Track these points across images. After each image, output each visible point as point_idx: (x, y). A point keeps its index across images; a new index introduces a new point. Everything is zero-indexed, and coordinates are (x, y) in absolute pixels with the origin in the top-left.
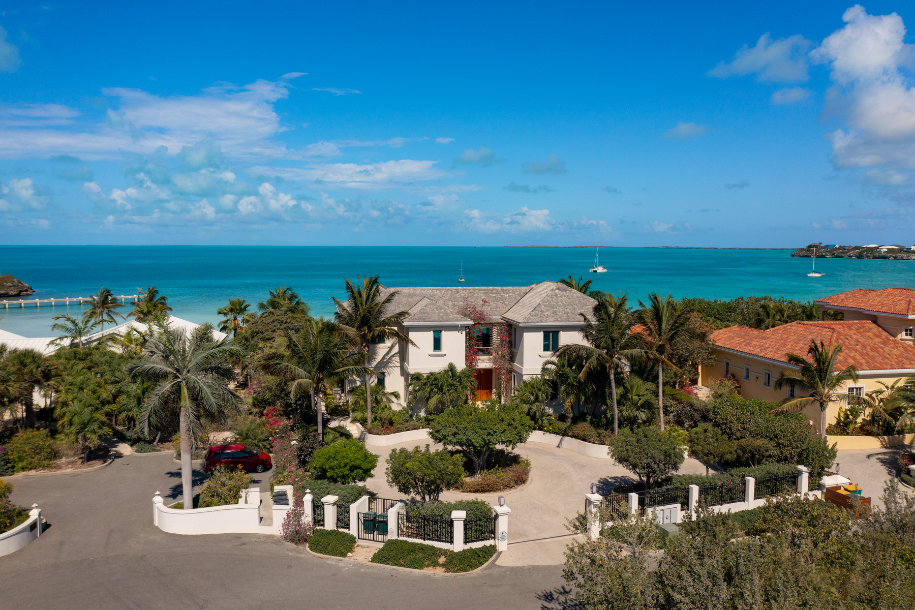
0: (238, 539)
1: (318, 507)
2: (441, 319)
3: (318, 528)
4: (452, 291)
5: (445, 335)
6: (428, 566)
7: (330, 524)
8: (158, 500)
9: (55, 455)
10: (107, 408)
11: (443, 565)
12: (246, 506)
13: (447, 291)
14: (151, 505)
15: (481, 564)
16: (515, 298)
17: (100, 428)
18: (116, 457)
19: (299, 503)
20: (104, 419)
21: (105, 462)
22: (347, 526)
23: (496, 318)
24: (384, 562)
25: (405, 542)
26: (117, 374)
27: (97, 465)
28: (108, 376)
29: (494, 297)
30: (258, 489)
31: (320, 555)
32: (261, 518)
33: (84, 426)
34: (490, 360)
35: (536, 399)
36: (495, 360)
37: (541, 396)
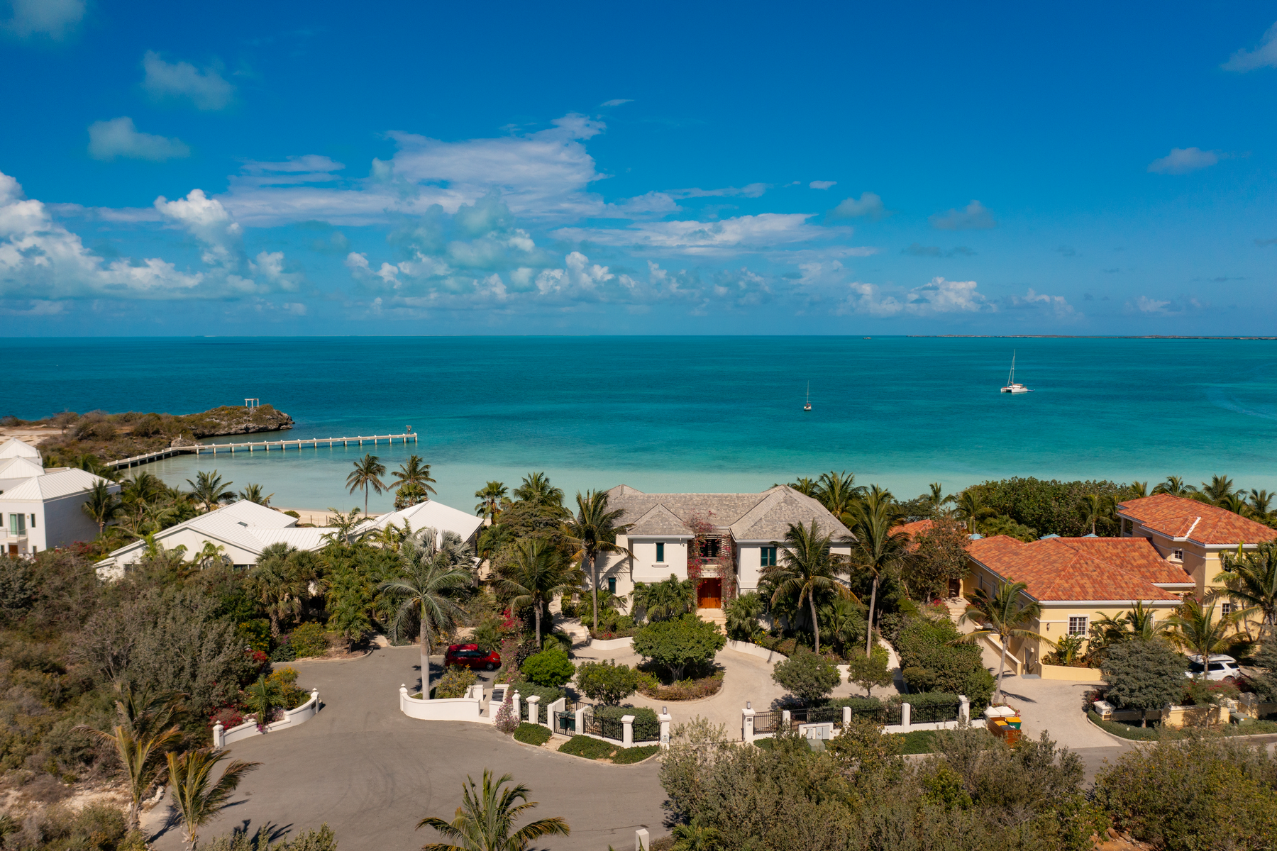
0: (462, 726)
1: (524, 705)
2: (663, 532)
3: (524, 721)
5: (667, 548)
6: (601, 758)
7: (533, 719)
8: (403, 691)
9: (326, 644)
10: (367, 606)
11: (612, 758)
12: (471, 699)
14: (398, 694)
15: (642, 759)
16: (748, 506)
17: (362, 624)
18: (374, 649)
19: (510, 700)
20: (365, 616)
21: (366, 653)
22: (546, 722)
23: (723, 531)
24: (568, 752)
25: (588, 737)
26: (377, 574)
27: (360, 655)
28: (368, 575)
29: (727, 505)
30: (482, 686)
31: (521, 743)
32: (481, 711)
33: (350, 622)
34: (715, 570)
35: (748, 614)
36: (720, 571)
37: (753, 611)
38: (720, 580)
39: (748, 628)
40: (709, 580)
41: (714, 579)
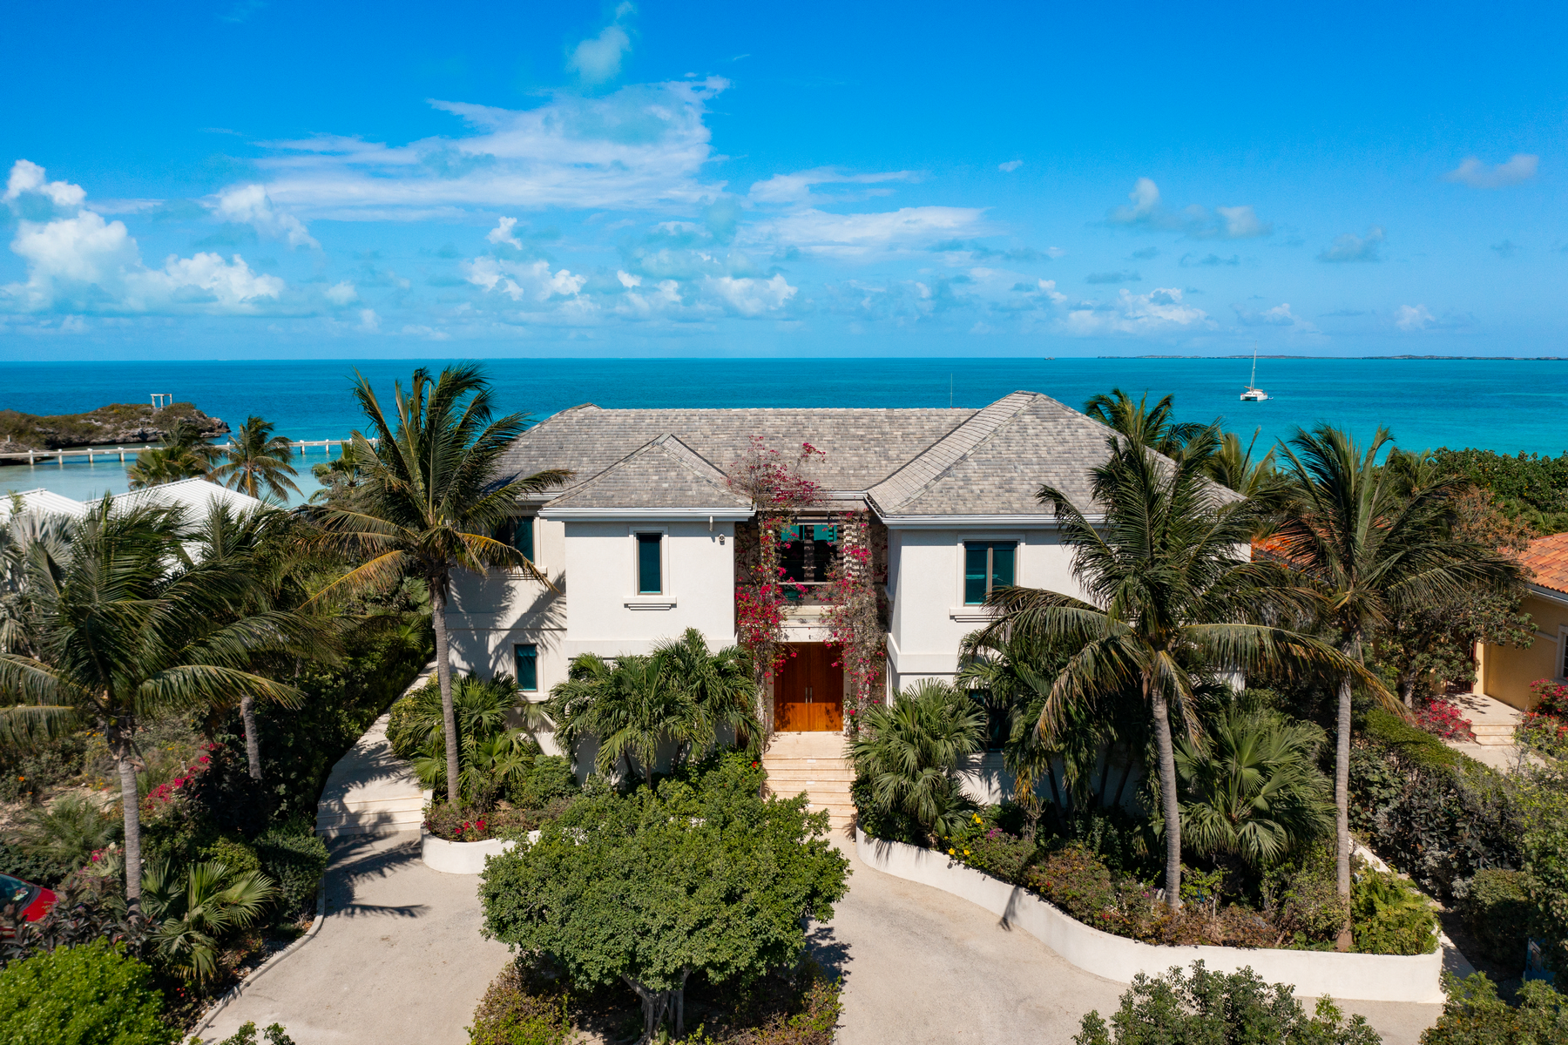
2: (660, 497)
4: (743, 419)
5: (671, 546)
13: (730, 419)
16: (921, 440)
23: (847, 498)
29: (861, 438)
34: (822, 619)
35: (926, 760)
36: (839, 621)
37: (944, 749)
38: (838, 647)
39: (928, 807)
40: (805, 648)
41: (820, 647)
